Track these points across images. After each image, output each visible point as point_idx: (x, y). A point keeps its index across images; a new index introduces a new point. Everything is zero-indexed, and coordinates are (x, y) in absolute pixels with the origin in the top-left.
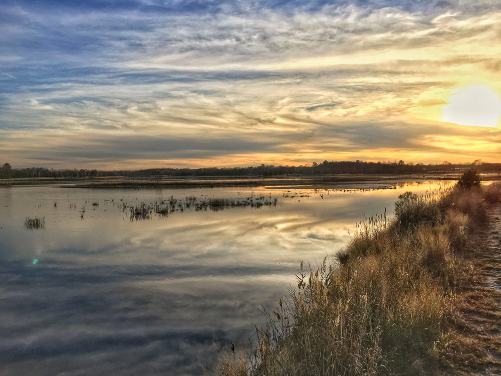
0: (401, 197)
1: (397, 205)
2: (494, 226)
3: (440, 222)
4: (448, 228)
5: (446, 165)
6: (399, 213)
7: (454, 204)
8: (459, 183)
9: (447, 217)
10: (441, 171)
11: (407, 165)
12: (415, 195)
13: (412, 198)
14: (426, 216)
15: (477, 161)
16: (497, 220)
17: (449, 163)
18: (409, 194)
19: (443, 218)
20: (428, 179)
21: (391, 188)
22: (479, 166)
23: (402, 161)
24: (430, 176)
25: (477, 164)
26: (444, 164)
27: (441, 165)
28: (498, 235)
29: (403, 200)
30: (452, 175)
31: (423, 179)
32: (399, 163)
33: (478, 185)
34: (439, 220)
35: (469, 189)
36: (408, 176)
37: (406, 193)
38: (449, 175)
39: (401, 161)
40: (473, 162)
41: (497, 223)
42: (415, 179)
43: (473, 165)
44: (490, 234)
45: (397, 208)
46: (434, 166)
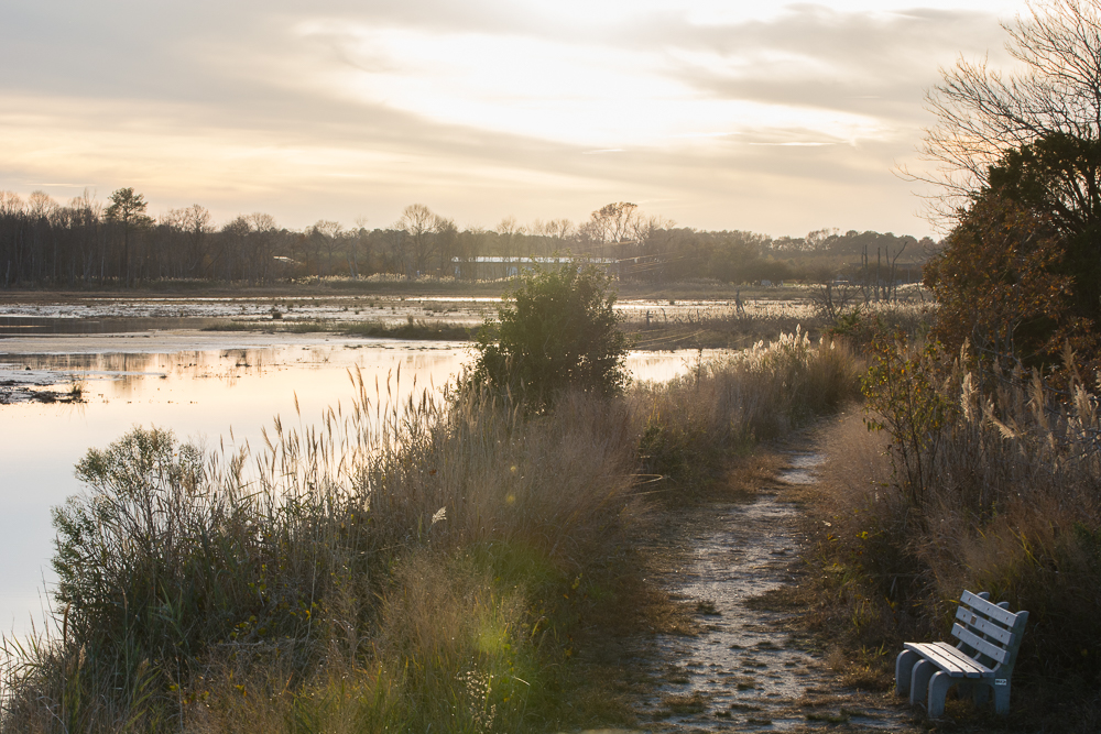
0: (94, 467)
1: (68, 528)
2: (682, 664)
3: (345, 646)
4: (393, 688)
5: (421, 238)
6: (78, 582)
7: (440, 514)
8: (490, 363)
9: (391, 607)
10: (390, 277)
11: (166, 230)
12: (190, 451)
13: (175, 477)
14: (258, 608)
15: (610, 210)
16: (704, 622)
17: (441, 223)
18: (150, 445)
19: (367, 615)
20: (304, 329)
21: (48, 398)
22: (623, 248)
23: (127, 194)
24: (313, 312)
25: (609, 237)
26: (410, 225)
27: (390, 234)
28: (705, 720)
29: (110, 489)
30: (455, 308)
31: (271, 330)
32: (111, 212)
33: (603, 379)
34: (340, 632)
35: (549, 404)
36: (171, 307)
37: (128, 443)
38: (437, 308)
39: (126, 197)
40: (588, 219)
41: (702, 644)
42: (216, 327)
43: (585, 242)
44: (658, 717)
45: (68, 551)
46: (342, 241)
